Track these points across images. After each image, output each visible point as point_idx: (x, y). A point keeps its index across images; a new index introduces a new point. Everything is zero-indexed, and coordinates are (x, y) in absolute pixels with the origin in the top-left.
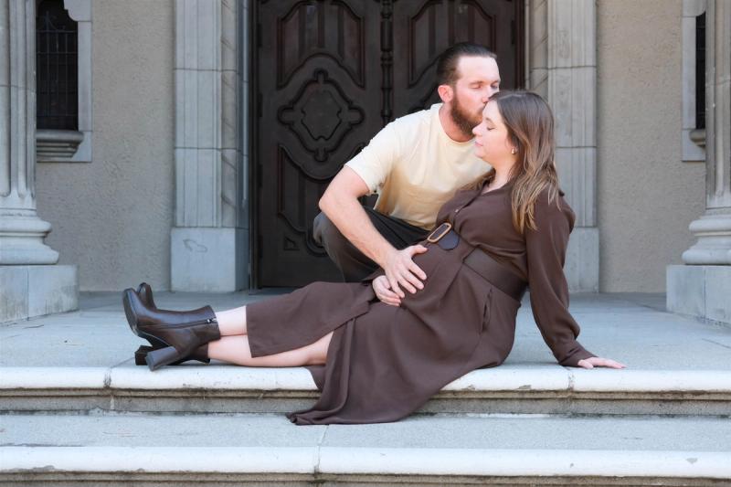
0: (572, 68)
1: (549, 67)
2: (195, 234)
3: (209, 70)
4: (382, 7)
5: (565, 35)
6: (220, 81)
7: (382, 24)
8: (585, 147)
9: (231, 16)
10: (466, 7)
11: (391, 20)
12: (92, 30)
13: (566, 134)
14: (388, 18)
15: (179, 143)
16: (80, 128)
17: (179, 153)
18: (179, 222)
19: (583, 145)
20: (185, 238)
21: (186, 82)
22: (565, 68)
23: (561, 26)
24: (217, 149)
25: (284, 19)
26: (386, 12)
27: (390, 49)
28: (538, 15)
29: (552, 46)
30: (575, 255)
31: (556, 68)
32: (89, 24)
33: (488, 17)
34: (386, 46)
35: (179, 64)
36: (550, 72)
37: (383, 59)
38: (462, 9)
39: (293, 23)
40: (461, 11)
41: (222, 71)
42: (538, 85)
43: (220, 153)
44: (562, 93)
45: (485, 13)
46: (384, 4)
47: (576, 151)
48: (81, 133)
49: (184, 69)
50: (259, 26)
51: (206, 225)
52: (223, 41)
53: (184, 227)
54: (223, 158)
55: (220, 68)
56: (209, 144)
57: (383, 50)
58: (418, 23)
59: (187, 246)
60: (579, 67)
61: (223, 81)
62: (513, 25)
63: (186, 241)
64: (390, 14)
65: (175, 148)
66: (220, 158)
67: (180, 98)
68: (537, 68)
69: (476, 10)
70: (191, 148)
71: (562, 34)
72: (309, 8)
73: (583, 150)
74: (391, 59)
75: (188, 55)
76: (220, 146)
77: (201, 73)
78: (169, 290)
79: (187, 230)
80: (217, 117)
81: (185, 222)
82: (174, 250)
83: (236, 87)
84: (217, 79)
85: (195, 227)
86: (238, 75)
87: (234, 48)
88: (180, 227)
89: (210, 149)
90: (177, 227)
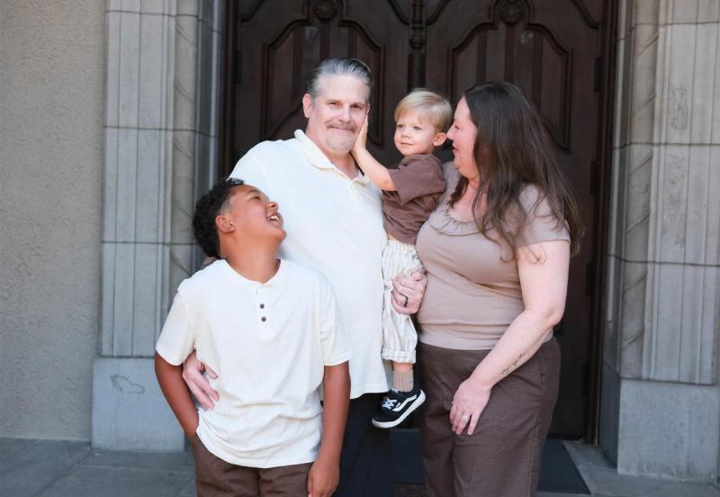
0: (690, 145)
1: (656, 140)
2: (127, 367)
3: (155, 129)
4: (412, 32)
5: (682, 94)
6: (170, 146)
7: (411, 57)
8: (705, 265)
9: (189, 51)
10: (531, 35)
11: (423, 51)
13: (676, 243)
14: (420, 48)
15: (108, 237)
17: (108, 249)
18: (106, 350)
19: (702, 262)
20: (113, 374)
21: (121, 147)
22: (681, 145)
23: (676, 82)
24: (164, 244)
25: (273, 45)
26: (417, 39)
28: (642, 62)
29: (662, 110)
30: (682, 424)
31: (666, 144)
33: (562, 52)
35: (111, 120)
36: (655, 149)
38: (525, 38)
39: (285, 49)
40: (523, 41)
41: (174, 130)
42: (638, 168)
43: (167, 249)
44: (673, 182)
45: (559, 46)
46: (414, 28)
47: (690, 269)
49: (118, 127)
50: (237, 54)
51: (144, 354)
52: (177, 87)
53: (112, 357)
54: (172, 258)
55: (171, 126)
56: (151, 237)
58: (462, 56)
59: (115, 384)
60: (701, 145)
61: (175, 146)
62: (599, 62)
63: (114, 378)
64: (423, 43)
65: (102, 242)
66: (168, 257)
67: (110, 169)
68: (637, 143)
69: (545, 40)
70: (125, 242)
71: (678, 94)
72: (308, 30)
73: (701, 269)
75: (124, 107)
76: (168, 240)
77: (142, 133)
78: (90, 444)
79: (116, 361)
80: (165, 196)
81: (115, 350)
82: (96, 390)
83: (194, 154)
84: (166, 142)
85: (128, 357)
86: (197, 135)
87: (192, 97)
88: (106, 357)
89: (154, 243)
90: (101, 356)
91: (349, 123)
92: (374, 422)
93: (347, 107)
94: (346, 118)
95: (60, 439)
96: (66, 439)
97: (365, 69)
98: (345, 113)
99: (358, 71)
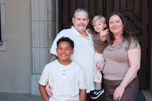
3: (43, 21)
6: (47, 25)
12: (5, 7)
15: (33, 46)
16: (2, 40)
17: (33, 49)
18: (34, 72)
20: (35, 78)
21: (35, 25)
24: (46, 48)
27: (106, 9)
32: (4, 5)
34: (104, 8)
35: (33, 19)
37: (103, 13)
41: (48, 21)
43: (47, 49)
48: (2, 42)
49: (34, 21)
50: (62, 2)
52: (48, 11)
53: (35, 74)
55: (47, 20)
56: (43, 46)
57: (103, 10)
61: (48, 25)
63: (36, 79)
65: (32, 48)
66: (47, 51)
67: (33, 31)
70: (37, 48)
74: (106, 13)
75: (36, 16)
76: (47, 47)
77: (40, 22)
78: (31, 94)
79: (36, 75)
80: (46, 37)
81: (36, 72)
82: (32, 82)
83: (52, 26)
84: (46, 24)
85: (39, 74)
86: (53, 22)
87: (51, 13)
88: (34, 74)
89: (44, 48)
90: (33, 74)
91: (83, 23)
92: (91, 97)
93: (82, 20)
94: (82, 22)
95: (24, 93)
96: (26, 92)
97: (86, 10)
98: (82, 21)
99: (84, 11)
